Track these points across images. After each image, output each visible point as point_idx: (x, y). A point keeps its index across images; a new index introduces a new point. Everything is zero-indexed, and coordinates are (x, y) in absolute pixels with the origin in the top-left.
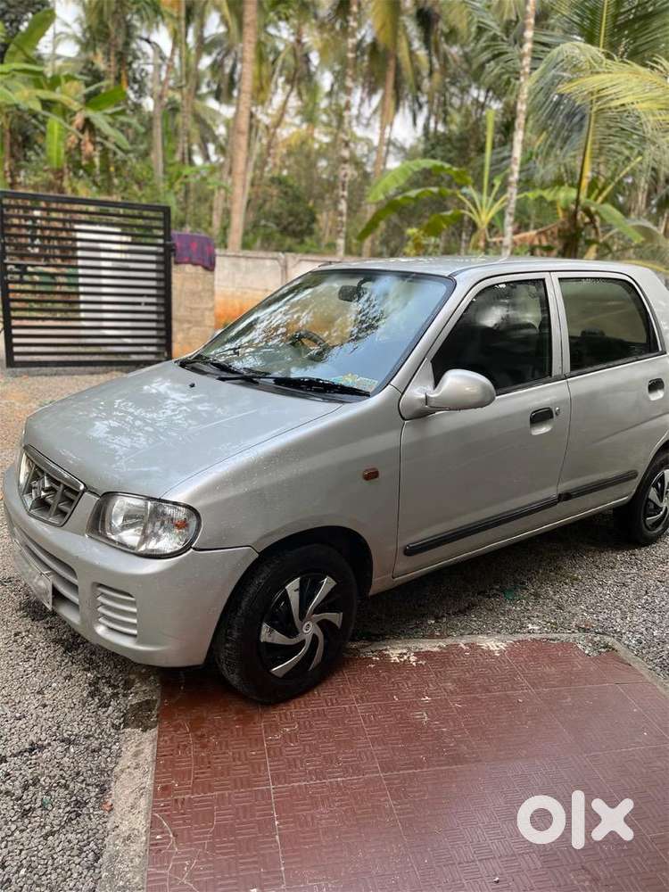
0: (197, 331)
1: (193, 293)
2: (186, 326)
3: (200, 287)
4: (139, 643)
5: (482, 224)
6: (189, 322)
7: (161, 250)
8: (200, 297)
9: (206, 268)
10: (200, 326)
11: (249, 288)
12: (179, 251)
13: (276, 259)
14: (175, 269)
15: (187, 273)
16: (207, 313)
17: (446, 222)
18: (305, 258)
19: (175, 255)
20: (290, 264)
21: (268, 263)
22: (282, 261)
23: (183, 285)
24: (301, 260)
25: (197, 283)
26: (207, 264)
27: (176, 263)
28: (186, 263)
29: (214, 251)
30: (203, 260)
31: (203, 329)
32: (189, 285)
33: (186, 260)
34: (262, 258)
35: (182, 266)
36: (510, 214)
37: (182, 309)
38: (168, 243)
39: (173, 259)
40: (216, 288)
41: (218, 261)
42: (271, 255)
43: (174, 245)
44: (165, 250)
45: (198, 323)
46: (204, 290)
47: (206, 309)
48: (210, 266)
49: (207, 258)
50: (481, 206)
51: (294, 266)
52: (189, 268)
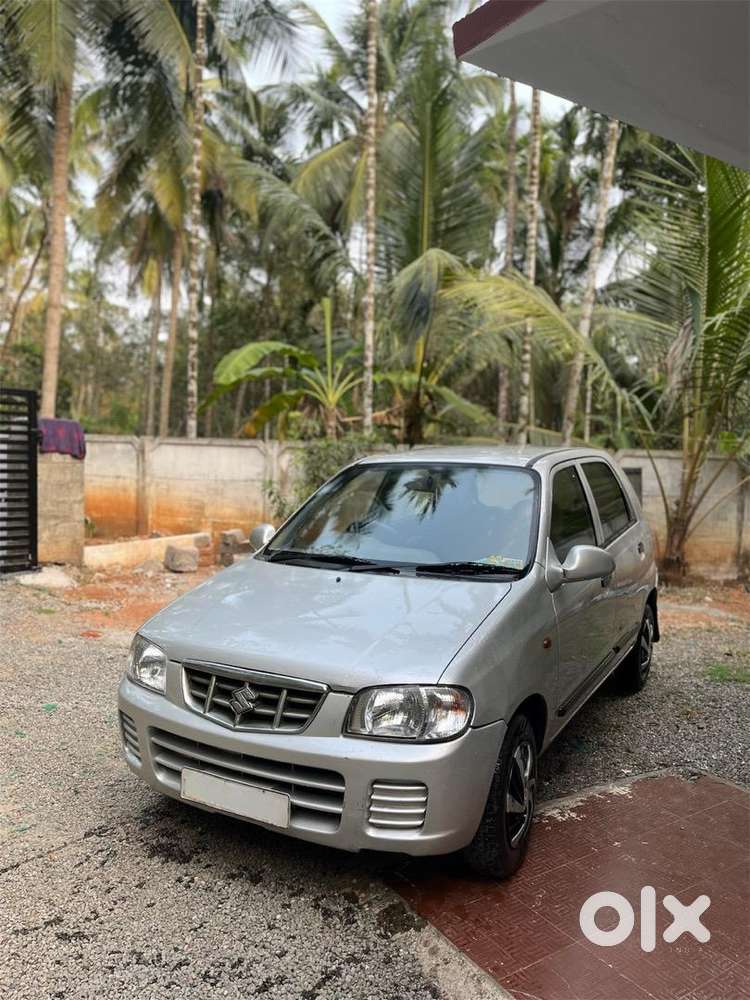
0: (65, 528)
1: (60, 485)
2: (52, 522)
3: (68, 477)
4: (424, 833)
5: (330, 404)
6: (56, 517)
7: (24, 438)
8: (68, 488)
9: (75, 457)
10: (69, 521)
11: (96, 475)
12: (45, 440)
13: (131, 443)
14: (40, 458)
15: (54, 463)
16: (76, 506)
17: (287, 401)
18: (166, 441)
19: (41, 444)
20: (147, 449)
21: (119, 447)
22: (137, 446)
23: (49, 477)
24: (160, 444)
25: (65, 474)
26: (77, 452)
27: (42, 452)
28: (53, 452)
29: (83, 438)
30: (72, 448)
31: (73, 524)
32: (57, 476)
33: (53, 448)
34: (111, 442)
35: (47, 455)
36: (369, 396)
37: (48, 503)
38: (33, 430)
39: (38, 447)
40: (87, 478)
41: (88, 447)
42: (122, 438)
43: (41, 432)
44: (30, 439)
45: (66, 518)
46: (72, 481)
47: (75, 502)
48: (79, 454)
49: (76, 445)
50: (327, 385)
51: (152, 451)
52: (56, 457)
